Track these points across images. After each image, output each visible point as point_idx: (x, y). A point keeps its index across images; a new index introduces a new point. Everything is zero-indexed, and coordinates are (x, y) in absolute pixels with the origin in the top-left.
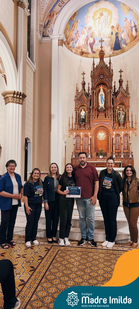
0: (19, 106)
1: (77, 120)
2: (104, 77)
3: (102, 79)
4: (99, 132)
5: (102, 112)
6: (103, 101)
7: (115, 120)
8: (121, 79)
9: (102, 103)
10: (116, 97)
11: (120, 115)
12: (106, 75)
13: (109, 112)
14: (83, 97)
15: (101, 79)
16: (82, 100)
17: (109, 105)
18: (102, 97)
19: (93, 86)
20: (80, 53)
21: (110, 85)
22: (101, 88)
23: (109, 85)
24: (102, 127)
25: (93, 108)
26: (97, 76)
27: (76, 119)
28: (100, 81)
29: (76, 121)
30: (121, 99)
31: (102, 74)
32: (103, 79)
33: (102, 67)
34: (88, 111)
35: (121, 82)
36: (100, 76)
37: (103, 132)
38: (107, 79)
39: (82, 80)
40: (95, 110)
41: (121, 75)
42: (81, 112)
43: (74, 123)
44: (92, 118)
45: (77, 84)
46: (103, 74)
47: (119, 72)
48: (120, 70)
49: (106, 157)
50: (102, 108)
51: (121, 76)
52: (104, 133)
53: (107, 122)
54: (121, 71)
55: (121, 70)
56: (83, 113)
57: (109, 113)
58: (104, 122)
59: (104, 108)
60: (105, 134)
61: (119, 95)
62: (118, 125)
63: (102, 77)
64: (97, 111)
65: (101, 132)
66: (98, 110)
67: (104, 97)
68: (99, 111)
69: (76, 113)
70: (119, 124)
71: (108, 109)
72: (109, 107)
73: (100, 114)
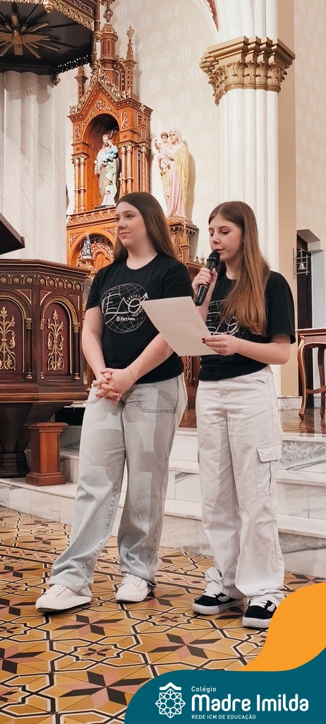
0: (266, 97)
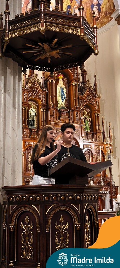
5: (64, 114)
6: (64, 97)
8: (84, 70)
9: (63, 101)
11: (85, 121)
13: (76, 115)
14: (35, 86)
16: (35, 92)
17: (74, 104)
18: (62, 92)
21: (76, 76)
22: (61, 78)
23: (74, 76)
27: (25, 120)
30: (89, 98)
34: (44, 110)
35: (84, 74)
42: (30, 110)
50: (63, 107)
56: (33, 111)
57: (75, 117)
59: (66, 108)
61: (87, 92)
67: (65, 91)
70: (87, 133)
71: (73, 111)
72: (76, 108)
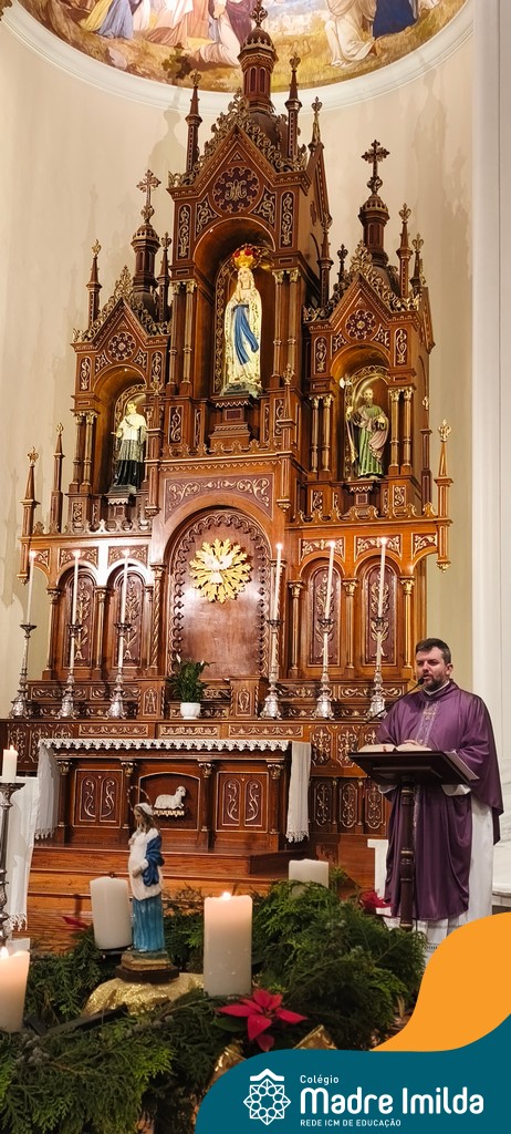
1: (87, 469)
2: (250, 192)
3: (235, 204)
4: (206, 546)
5: (233, 415)
6: (248, 347)
7: (321, 466)
8: (374, 200)
9: (243, 359)
10: (329, 314)
11: (357, 430)
12: (263, 181)
13: (275, 411)
14: (123, 324)
15: (230, 209)
16: (122, 346)
17: (275, 367)
18: (243, 321)
19: (183, 253)
20: (165, 64)
21: (286, 241)
23: (281, 239)
24: (227, 514)
25: (177, 393)
26: (209, 189)
27: (80, 463)
28: (226, 216)
29: (79, 479)
30: (361, 325)
31: (237, 177)
32: (241, 208)
33: (236, 130)
35: (372, 217)
36: (224, 189)
37: (227, 543)
38: (266, 205)
39: (143, 223)
40: (194, 403)
41: (375, 178)
42: (122, 423)
43: (65, 489)
44: (161, 454)
45: (97, 248)
46: (245, 177)
47: (366, 157)
48: (369, 148)
49: (226, 712)
50: (238, 387)
51: (374, 183)
52: (233, 554)
53: (253, 477)
54: (376, 154)
55: (375, 144)
56: (132, 427)
57: (273, 423)
58: (232, 479)
60: (243, 556)
62: (334, 497)
63: (236, 192)
64: (203, 408)
65: (217, 543)
66: (210, 405)
68: (221, 410)
69: (82, 425)
70: (346, 487)
72: (276, 382)
73: (222, 429)
